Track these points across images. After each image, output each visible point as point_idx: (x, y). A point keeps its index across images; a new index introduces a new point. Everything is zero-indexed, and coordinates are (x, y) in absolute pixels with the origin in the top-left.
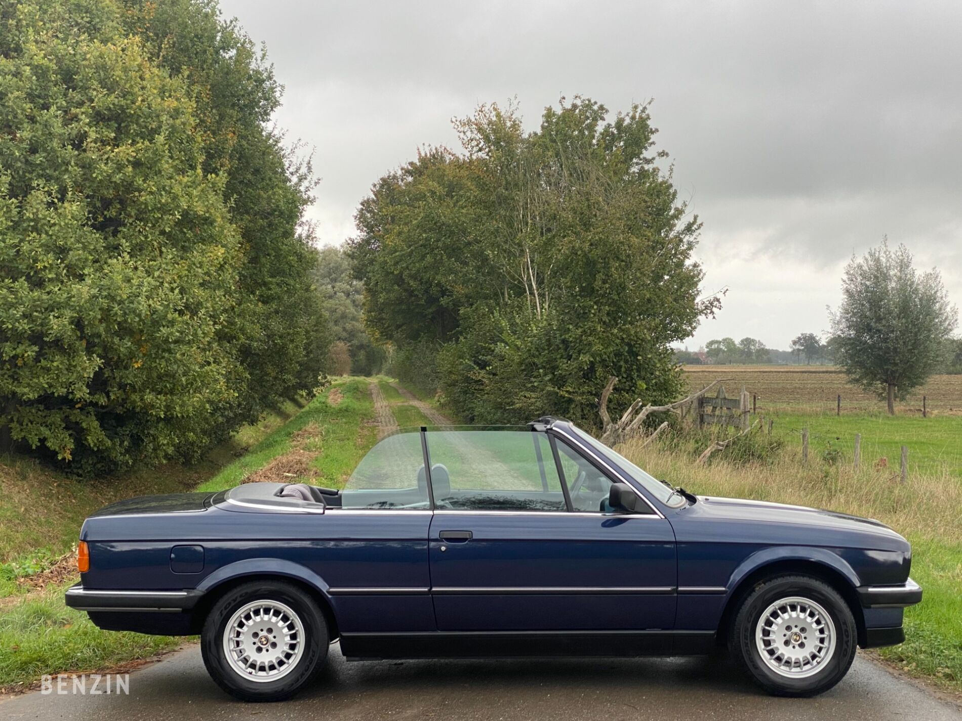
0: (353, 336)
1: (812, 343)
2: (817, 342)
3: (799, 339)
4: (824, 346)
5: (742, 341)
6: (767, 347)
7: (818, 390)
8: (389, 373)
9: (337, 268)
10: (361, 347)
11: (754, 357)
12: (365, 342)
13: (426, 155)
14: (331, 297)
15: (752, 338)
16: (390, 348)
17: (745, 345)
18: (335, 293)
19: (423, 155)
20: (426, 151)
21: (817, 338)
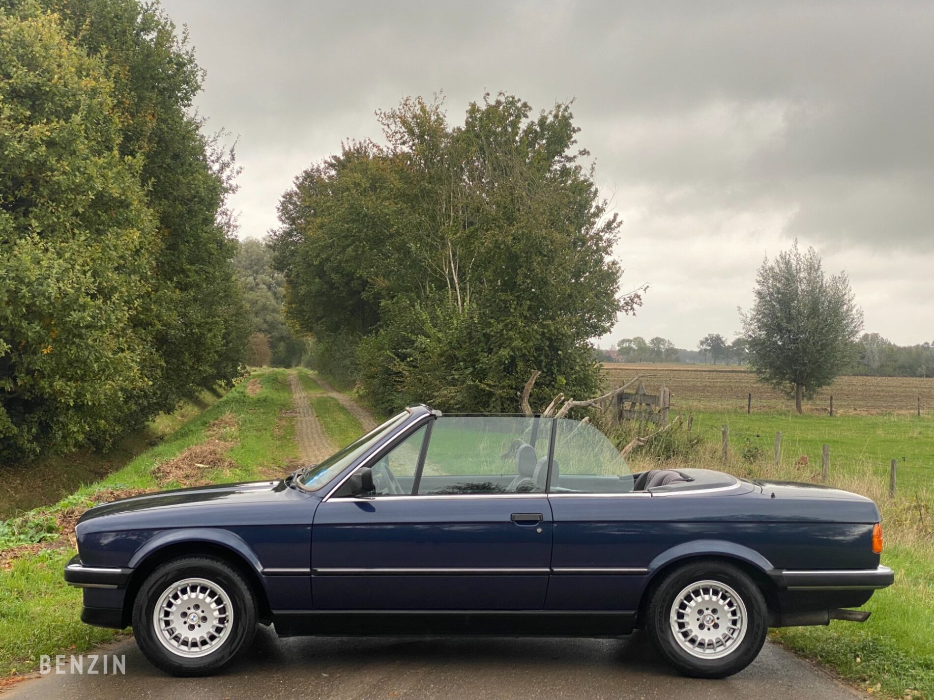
0: (274, 327)
1: (718, 344)
2: (723, 343)
3: (707, 339)
4: (729, 346)
5: (653, 340)
6: (676, 347)
7: (728, 389)
8: (309, 365)
9: (259, 260)
10: (282, 338)
11: (663, 356)
12: (285, 334)
13: (350, 149)
14: (252, 289)
15: (662, 337)
16: (310, 341)
17: (655, 344)
18: (257, 284)
19: (347, 149)
20: (350, 146)
21: (723, 339)
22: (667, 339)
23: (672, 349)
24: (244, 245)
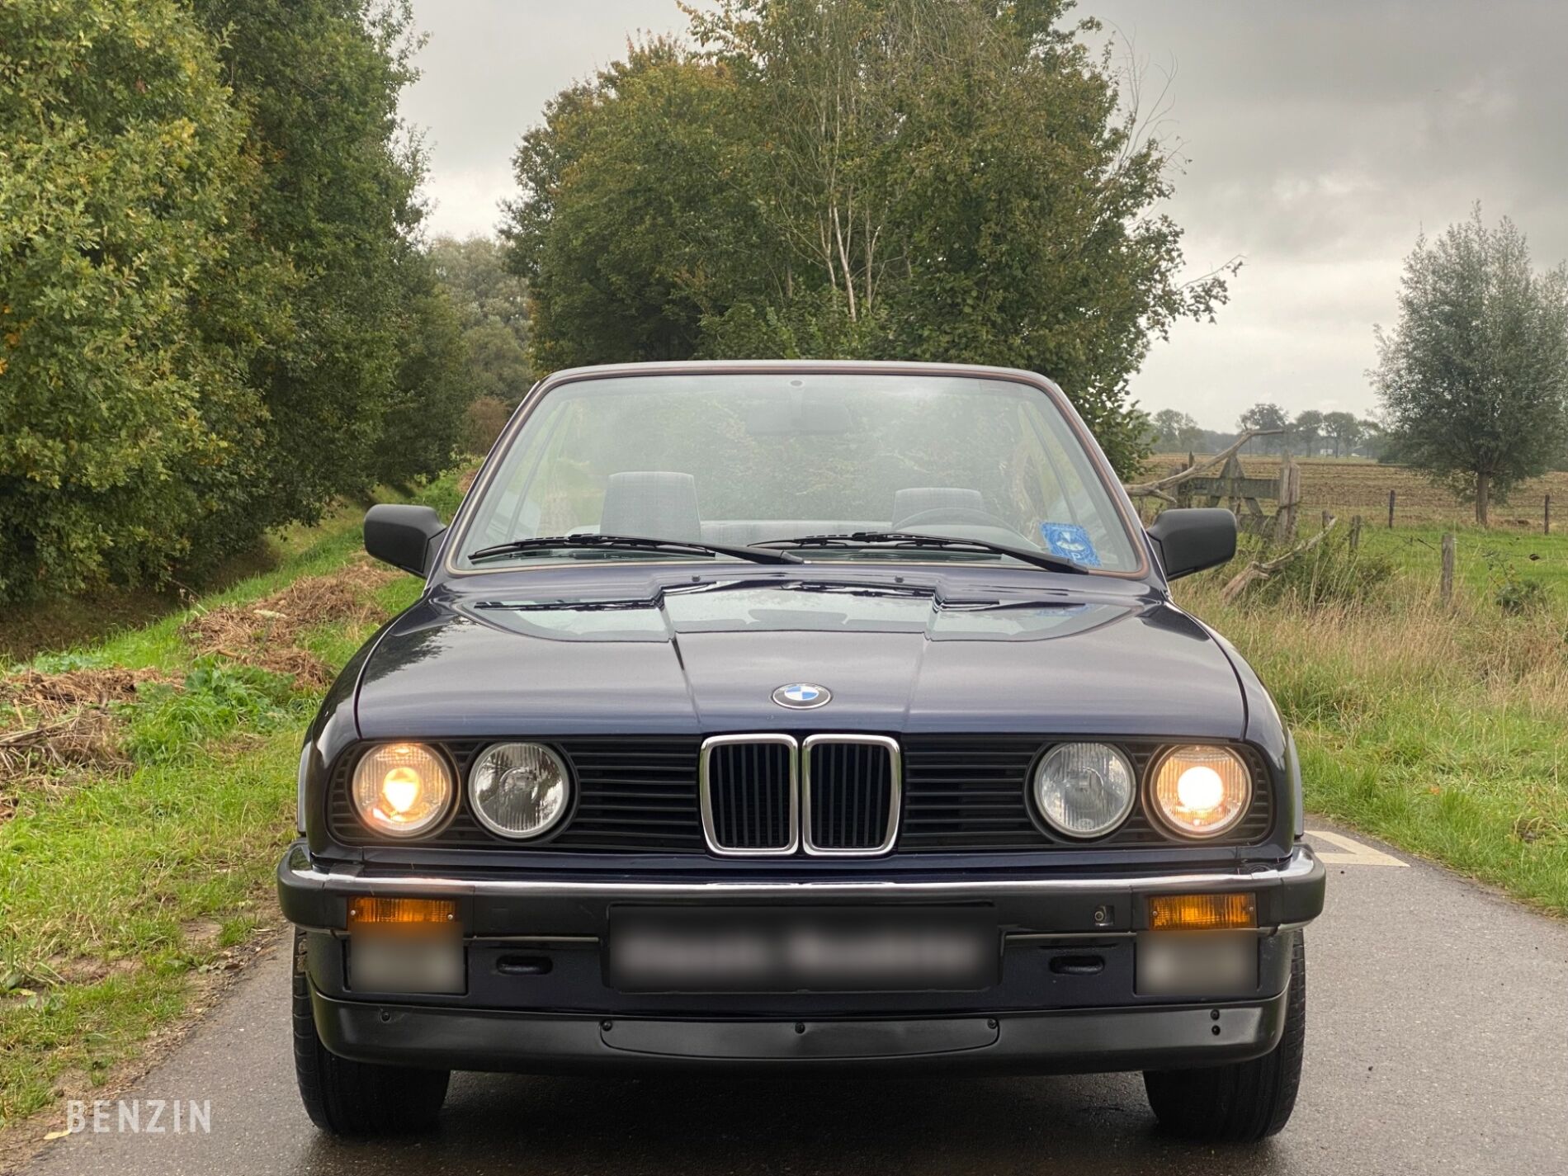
0: (516, 389)
1: (1273, 424)
2: (1281, 418)
3: (1253, 412)
4: (1291, 425)
5: (1160, 415)
6: (1202, 426)
9: (489, 273)
11: (1178, 443)
13: (642, 50)
14: (478, 323)
15: (1175, 409)
17: (1164, 422)
18: (486, 316)
19: (637, 50)
20: (643, 44)
21: (1282, 413)
22: (1184, 413)
23: (1193, 428)
24: (464, 247)
